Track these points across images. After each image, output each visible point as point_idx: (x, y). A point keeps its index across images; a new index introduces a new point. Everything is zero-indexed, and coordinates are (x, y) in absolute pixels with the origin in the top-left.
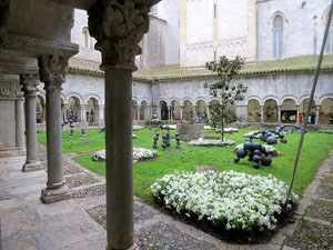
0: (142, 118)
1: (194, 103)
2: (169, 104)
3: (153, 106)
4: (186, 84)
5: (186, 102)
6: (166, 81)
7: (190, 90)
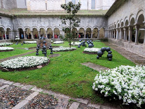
0: (8, 38)
1: (38, 30)
2: (24, 30)
3: (14, 31)
4: (33, 19)
5: (33, 29)
6: (21, 17)
7: (36, 23)
